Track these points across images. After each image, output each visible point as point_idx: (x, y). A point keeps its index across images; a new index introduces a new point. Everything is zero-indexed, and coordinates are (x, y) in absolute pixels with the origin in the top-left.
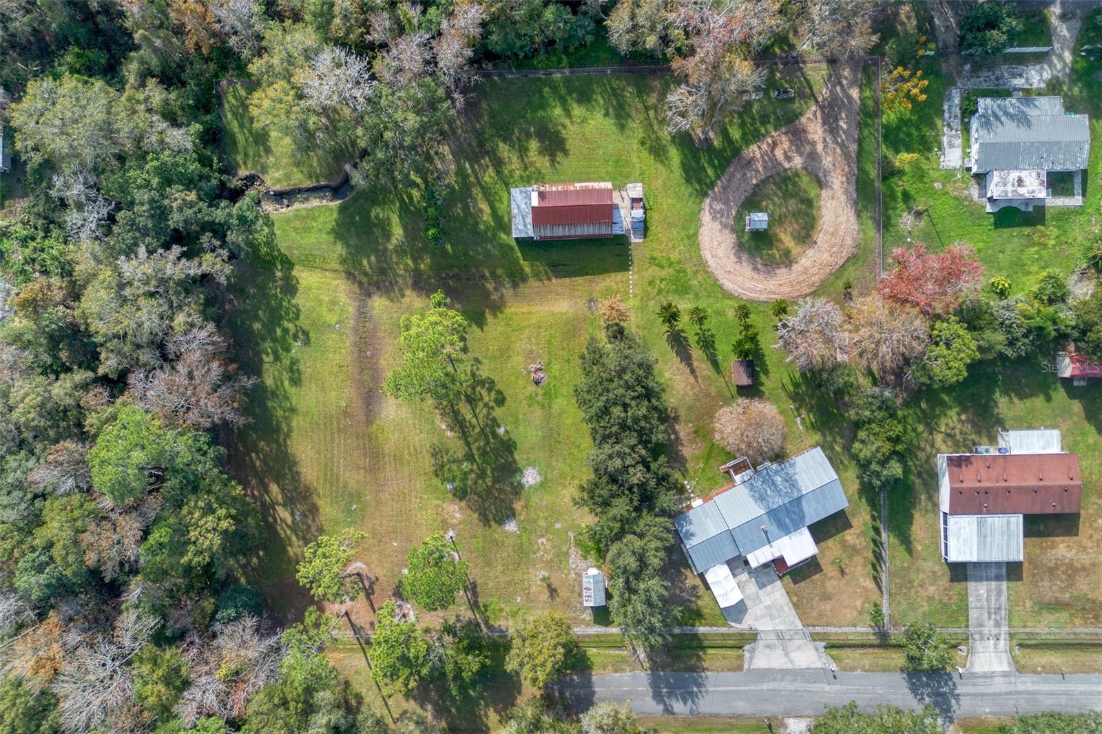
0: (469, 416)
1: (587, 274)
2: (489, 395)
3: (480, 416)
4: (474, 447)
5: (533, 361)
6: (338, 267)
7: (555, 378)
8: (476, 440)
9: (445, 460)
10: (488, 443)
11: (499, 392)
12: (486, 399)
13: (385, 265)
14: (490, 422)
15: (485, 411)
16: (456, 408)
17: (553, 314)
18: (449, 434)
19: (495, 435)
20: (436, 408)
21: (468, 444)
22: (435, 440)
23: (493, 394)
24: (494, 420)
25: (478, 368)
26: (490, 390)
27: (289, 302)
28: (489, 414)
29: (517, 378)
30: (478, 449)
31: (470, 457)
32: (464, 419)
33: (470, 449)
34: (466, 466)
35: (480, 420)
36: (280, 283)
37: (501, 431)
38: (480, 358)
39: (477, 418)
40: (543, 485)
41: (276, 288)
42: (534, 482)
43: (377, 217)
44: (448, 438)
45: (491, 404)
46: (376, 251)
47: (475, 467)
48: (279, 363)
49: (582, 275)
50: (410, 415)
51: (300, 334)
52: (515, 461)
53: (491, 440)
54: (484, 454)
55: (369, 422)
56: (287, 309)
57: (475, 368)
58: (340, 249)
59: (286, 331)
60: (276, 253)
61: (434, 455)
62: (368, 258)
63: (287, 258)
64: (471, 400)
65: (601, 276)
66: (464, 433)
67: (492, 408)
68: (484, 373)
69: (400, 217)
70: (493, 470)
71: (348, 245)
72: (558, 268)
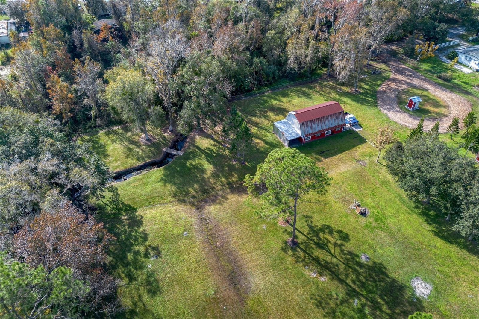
0: (329, 258)
1: (344, 151)
2: (334, 237)
3: (337, 255)
4: (349, 281)
5: (350, 203)
6: (172, 199)
7: (373, 207)
8: (347, 275)
9: (333, 305)
10: (358, 274)
11: (339, 232)
12: (333, 240)
13: (206, 187)
14: (348, 257)
15: (338, 250)
16: (313, 256)
17: (341, 174)
18: (323, 279)
19: (361, 265)
20: (297, 262)
21: (341, 281)
22: (313, 290)
23: (335, 234)
24: (350, 253)
25: (311, 222)
26: (331, 233)
27: (136, 231)
28: (342, 251)
29: (346, 217)
30: (354, 282)
31: (352, 293)
32: (326, 262)
33: (348, 285)
34: (356, 303)
35: (339, 258)
36: (126, 222)
37: (363, 259)
38: (309, 214)
39: (335, 257)
40: (438, 290)
41: (124, 226)
42: (428, 292)
43: (191, 165)
44: (324, 283)
45: (339, 242)
46: (197, 182)
47: (364, 300)
48: (134, 282)
49: (341, 152)
50: (279, 277)
51: (150, 251)
52: (394, 281)
53: (361, 270)
54: (363, 285)
55: (243, 301)
56: (135, 236)
57: (309, 222)
58: (171, 188)
59: (137, 253)
60: (121, 206)
61: (319, 305)
62: (192, 186)
63: (130, 206)
64: (322, 246)
65: (354, 149)
66: (332, 273)
67: (342, 245)
68: (318, 222)
69: (208, 160)
70: (381, 297)
71: (175, 184)
72: (325, 153)
